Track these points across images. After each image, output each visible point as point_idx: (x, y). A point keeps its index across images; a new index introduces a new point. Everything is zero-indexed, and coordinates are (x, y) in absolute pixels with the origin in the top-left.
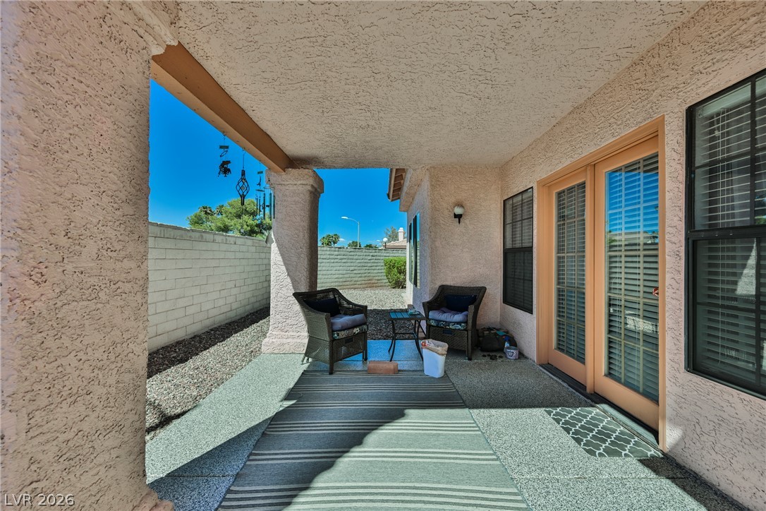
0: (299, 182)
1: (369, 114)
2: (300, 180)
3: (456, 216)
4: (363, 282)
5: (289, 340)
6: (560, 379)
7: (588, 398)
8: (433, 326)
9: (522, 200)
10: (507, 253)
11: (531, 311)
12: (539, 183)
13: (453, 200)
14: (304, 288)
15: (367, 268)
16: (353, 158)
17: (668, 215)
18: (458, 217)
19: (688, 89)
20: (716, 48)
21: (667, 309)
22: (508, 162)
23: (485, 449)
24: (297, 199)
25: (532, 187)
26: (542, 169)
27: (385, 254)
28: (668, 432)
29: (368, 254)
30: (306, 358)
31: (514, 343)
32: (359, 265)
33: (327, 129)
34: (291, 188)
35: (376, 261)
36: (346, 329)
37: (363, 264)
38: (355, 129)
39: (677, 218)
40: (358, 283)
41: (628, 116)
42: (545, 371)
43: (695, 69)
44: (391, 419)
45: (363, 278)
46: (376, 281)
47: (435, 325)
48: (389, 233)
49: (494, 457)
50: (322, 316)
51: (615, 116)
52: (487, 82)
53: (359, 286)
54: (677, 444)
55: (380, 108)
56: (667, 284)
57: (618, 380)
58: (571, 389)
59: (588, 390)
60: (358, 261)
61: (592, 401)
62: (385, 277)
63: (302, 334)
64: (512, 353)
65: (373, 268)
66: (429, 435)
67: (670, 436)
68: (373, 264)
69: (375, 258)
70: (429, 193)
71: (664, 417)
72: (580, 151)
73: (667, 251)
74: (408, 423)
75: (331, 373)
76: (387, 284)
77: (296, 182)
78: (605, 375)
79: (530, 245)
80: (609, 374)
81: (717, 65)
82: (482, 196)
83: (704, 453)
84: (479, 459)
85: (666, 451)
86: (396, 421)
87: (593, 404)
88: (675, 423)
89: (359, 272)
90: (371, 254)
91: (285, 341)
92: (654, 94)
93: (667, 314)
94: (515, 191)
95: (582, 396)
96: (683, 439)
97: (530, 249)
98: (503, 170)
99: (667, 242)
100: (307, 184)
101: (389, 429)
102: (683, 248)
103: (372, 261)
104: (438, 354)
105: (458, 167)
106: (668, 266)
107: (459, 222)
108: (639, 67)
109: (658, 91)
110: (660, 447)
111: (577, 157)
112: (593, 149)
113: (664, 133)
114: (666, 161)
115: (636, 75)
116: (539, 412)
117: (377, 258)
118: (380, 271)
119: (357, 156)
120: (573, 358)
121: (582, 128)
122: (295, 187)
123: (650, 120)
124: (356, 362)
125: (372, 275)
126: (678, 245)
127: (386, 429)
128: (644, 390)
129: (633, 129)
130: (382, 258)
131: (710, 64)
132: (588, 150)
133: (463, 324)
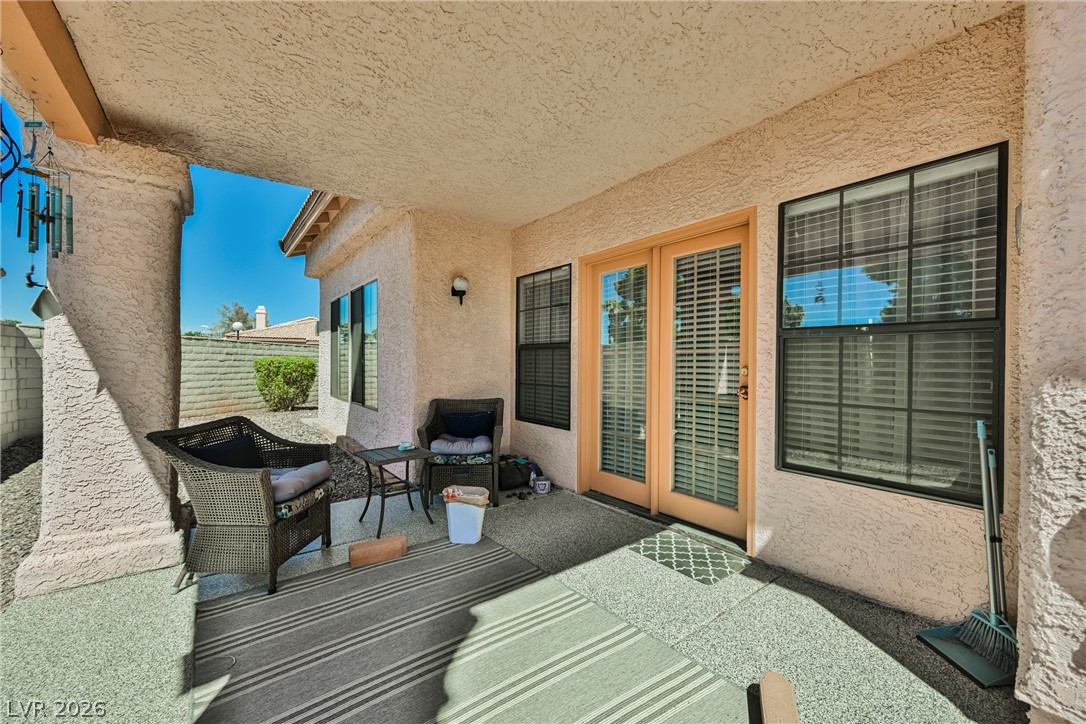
0: (144, 178)
1: (376, 82)
2: (148, 173)
3: (455, 292)
4: (208, 404)
5: (113, 548)
6: (615, 506)
7: (657, 521)
8: (438, 465)
9: (551, 279)
10: (521, 349)
11: (567, 427)
12: (581, 260)
13: (449, 267)
14: (158, 423)
15: (217, 376)
16: (280, 159)
17: (760, 311)
18: (459, 294)
19: (781, 185)
20: (810, 151)
21: (757, 409)
22: (526, 226)
23: (617, 623)
24: (135, 216)
25: (570, 265)
26: (588, 242)
27: (254, 352)
28: (757, 536)
29: (217, 350)
30: (188, 575)
31: (539, 473)
32: (199, 370)
33: (262, 78)
34: (116, 187)
35: (236, 363)
36: (300, 495)
37: (208, 370)
38: (328, 101)
39: (768, 316)
40: (196, 405)
41: (713, 199)
42: (591, 500)
43: (790, 166)
44: (460, 633)
45: (208, 397)
46: (237, 401)
47: (442, 462)
48: (228, 315)
49: (634, 630)
50: (251, 476)
51: (696, 196)
52: (584, 102)
53: (199, 412)
54: (767, 546)
55: (404, 78)
56: (758, 383)
57: (688, 493)
58: (631, 515)
59: (653, 512)
60: (196, 363)
61: (663, 523)
62: (258, 393)
63: (152, 525)
64: (542, 486)
65: (231, 376)
66: (535, 635)
67: (759, 539)
68: (229, 370)
69: (233, 357)
70: (413, 252)
71: (753, 521)
72: (647, 228)
73: (758, 348)
74: (491, 628)
75: (273, 591)
76: (259, 405)
77: (133, 177)
78: (673, 491)
79: (565, 339)
80: (676, 489)
81: (810, 167)
82: (489, 267)
83: (793, 546)
84: (622, 641)
85: (754, 555)
86: (471, 633)
87: (665, 527)
88: (765, 524)
89: (199, 384)
90: (225, 350)
91: (98, 552)
92: (745, 181)
93: (757, 415)
94: (539, 267)
95: (647, 521)
96: (772, 538)
97: (566, 346)
98: (519, 235)
99: (758, 340)
100: (167, 188)
101: (472, 652)
102: (774, 347)
103: (227, 363)
104: (478, 506)
105: (456, 217)
106: (759, 364)
107: (461, 303)
108: (726, 148)
109: (749, 179)
110: (749, 553)
111: (642, 235)
112: (667, 229)
113: (756, 224)
114: (758, 254)
115: (723, 155)
116: (624, 552)
117: (239, 357)
118: (243, 382)
119: (291, 156)
120: (628, 477)
121: (650, 201)
122: (129, 188)
123: (740, 208)
124: (311, 556)
125: (226, 389)
126: (770, 343)
127: (467, 654)
128: (719, 498)
129: (719, 215)
130: (247, 358)
131: (804, 165)
132: (660, 227)
133: (488, 456)
